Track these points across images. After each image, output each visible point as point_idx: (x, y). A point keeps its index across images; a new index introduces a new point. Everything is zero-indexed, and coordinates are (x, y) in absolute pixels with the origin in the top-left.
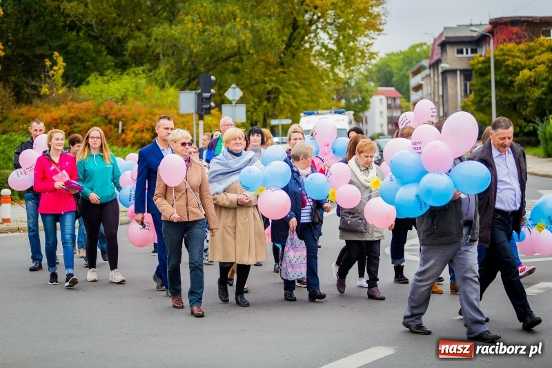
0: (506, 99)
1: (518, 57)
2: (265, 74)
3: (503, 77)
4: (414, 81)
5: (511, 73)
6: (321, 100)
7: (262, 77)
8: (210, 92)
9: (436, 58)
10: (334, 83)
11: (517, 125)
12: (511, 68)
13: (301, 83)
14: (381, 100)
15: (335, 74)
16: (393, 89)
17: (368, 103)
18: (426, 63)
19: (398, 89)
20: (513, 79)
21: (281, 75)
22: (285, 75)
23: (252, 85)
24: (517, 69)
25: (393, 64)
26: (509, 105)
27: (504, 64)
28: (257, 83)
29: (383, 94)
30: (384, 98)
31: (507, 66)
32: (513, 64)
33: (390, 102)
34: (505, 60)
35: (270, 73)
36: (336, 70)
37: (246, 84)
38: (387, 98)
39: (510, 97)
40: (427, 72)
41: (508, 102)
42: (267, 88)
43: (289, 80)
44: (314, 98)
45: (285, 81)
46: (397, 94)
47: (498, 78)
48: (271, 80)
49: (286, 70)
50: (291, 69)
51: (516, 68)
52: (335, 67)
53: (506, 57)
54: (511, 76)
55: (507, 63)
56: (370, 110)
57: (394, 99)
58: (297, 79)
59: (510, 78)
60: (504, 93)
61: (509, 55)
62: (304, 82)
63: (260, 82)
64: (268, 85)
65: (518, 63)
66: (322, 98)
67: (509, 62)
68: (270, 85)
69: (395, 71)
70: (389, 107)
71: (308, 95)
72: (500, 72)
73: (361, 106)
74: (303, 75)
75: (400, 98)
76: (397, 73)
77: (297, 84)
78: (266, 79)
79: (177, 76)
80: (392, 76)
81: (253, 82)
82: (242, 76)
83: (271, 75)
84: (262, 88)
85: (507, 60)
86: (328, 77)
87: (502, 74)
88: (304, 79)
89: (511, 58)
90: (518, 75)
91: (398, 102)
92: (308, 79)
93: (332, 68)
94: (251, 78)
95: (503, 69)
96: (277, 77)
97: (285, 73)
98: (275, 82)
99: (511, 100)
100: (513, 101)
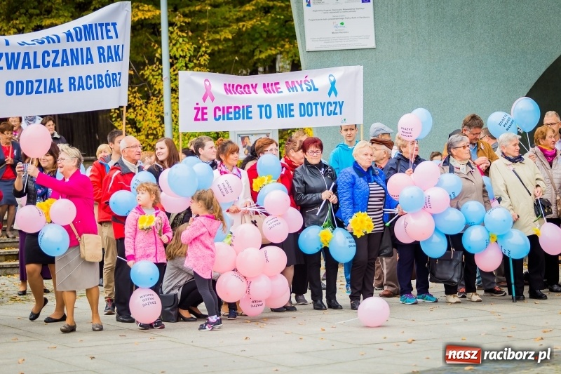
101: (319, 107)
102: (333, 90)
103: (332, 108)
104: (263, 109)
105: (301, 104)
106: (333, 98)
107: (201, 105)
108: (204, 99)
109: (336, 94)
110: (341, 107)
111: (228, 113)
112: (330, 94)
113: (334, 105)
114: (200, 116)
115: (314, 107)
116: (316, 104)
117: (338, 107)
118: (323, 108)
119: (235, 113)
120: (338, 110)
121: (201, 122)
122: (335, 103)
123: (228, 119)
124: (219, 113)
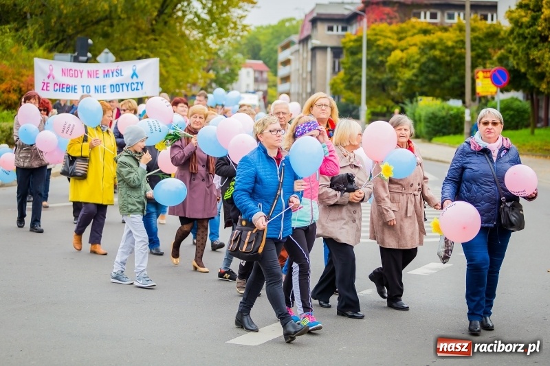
0: (376, 79)
1: (390, 38)
2: (136, 41)
3: (374, 56)
4: (282, 56)
5: (382, 53)
6: (191, 70)
7: (133, 43)
8: (86, 56)
9: (306, 34)
10: (205, 53)
11: (385, 105)
12: (382, 49)
13: (172, 51)
14: (248, 73)
15: (206, 44)
16: (260, 62)
17: (237, 75)
18: (295, 38)
19: (265, 63)
20: (384, 60)
21: (153, 42)
22: (156, 43)
23: (122, 50)
24: (389, 50)
25: (261, 38)
26: (378, 85)
27: (376, 44)
28: (127, 49)
29: (251, 67)
30: (251, 71)
31: (378, 46)
32: (384, 43)
33: (257, 75)
34: (376, 40)
35: (141, 39)
36: (209, 41)
37: (116, 49)
38: (255, 71)
39: (380, 77)
40: (296, 47)
41: (377, 82)
42: (138, 54)
43: (161, 48)
44: (185, 67)
45: (156, 49)
46: (264, 68)
47: (369, 57)
48: (142, 47)
49: (157, 37)
50: (163, 36)
51: (386, 49)
52: (207, 38)
53: (378, 37)
54: (382, 56)
55: (378, 43)
56: (238, 82)
57: (261, 72)
58: (168, 47)
59: (380, 58)
60: (374, 73)
61: (381, 35)
62: (176, 50)
63: (131, 48)
64: (138, 52)
65: (390, 44)
66: (192, 67)
67: (380, 43)
68: (141, 52)
69: (263, 44)
70: (256, 80)
71: (179, 64)
72: (371, 52)
73: (229, 78)
74: (174, 43)
75: (267, 71)
76: (265, 47)
77: (168, 52)
78: (137, 45)
79: (44, 37)
80: (260, 49)
81: (123, 47)
82: (112, 41)
83: (141, 42)
84: (133, 54)
85: (379, 40)
86: (199, 46)
87: (373, 53)
88: (176, 47)
89: (382, 38)
90: (390, 55)
91: (265, 75)
92: (179, 48)
93: (204, 38)
94: (122, 43)
95: (374, 49)
96: (148, 44)
97: (156, 40)
98: (146, 48)
99: (380, 80)
100: (383, 81)
101: (125, 86)
102: (134, 74)
103: (134, 86)
104: (85, 88)
105: (111, 86)
106: (135, 80)
107: (46, 81)
108: (49, 77)
109: (137, 77)
110: (142, 85)
111: (63, 88)
112: (132, 77)
113: (136, 85)
114: (45, 88)
115: (121, 86)
116: (122, 85)
117: (140, 85)
118: (127, 86)
119: (67, 88)
120: (140, 87)
121: (46, 91)
122: (138, 83)
123: (62, 91)
124: (57, 87)
